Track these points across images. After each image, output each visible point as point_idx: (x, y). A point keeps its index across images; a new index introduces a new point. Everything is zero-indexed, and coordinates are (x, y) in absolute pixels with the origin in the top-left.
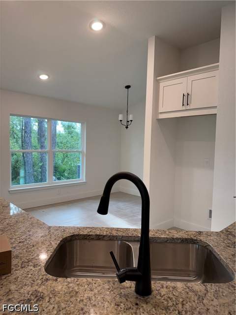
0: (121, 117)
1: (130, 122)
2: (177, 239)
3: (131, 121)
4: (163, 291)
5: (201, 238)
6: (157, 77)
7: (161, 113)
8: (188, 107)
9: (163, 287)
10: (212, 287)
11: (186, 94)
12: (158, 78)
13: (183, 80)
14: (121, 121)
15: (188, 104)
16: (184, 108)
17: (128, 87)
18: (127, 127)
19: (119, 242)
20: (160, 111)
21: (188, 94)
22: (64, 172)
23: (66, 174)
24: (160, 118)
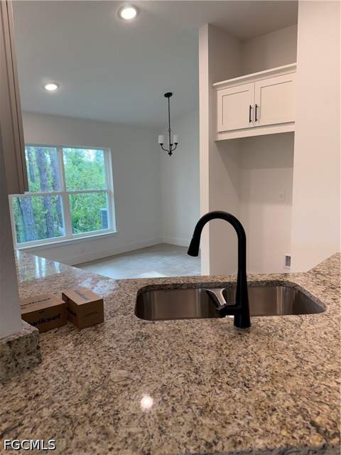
0: (161, 139)
1: (174, 145)
2: (262, 282)
3: (176, 144)
4: (261, 324)
5: (288, 279)
6: (213, 83)
7: (221, 133)
8: (257, 124)
9: (260, 320)
10: (307, 318)
11: (253, 107)
12: (215, 84)
13: (248, 86)
14: (162, 144)
15: (256, 120)
16: (251, 125)
17: (168, 95)
18: (170, 154)
19: (200, 290)
20: (219, 130)
21: (256, 107)
22: (77, 221)
23: (81, 225)
24: (219, 139)
